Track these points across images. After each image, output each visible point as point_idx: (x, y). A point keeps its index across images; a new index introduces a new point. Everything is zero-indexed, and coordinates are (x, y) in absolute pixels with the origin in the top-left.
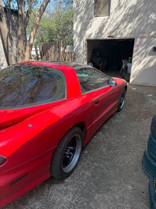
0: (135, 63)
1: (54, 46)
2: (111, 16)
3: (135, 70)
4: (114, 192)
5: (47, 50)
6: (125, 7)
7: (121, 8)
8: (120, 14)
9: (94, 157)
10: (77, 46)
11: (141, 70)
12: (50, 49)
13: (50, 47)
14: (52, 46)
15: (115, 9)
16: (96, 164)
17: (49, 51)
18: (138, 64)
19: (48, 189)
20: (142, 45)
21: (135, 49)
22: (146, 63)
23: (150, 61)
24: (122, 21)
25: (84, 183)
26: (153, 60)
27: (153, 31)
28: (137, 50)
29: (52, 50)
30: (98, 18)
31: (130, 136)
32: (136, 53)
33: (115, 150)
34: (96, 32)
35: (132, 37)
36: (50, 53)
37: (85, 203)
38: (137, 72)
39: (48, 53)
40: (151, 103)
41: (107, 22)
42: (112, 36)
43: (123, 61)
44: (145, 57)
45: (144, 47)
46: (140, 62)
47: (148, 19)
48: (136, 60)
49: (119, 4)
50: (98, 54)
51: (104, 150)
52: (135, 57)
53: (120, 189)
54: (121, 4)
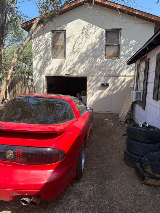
0: (89, 95)
1: (21, 81)
2: (67, 59)
3: (90, 101)
4: (116, 178)
5: (15, 84)
7: (75, 52)
8: (74, 58)
9: (91, 163)
10: (37, 81)
11: (94, 101)
12: (18, 84)
13: (18, 82)
14: (20, 81)
16: (95, 167)
17: (16, 86)
18: (91, 96)
19: (72, 187)
22: (97, 95)
23: (101, 93)
24: (77, 63)
25: (95, 179)
26: (103, 93)
27: (100, 72)
28: (90, 85)
29: (20, 85)
30: (55, 59)
31: (107, 147)
32: (89, 87)
33: (102, 157)
36: (17, 88)
37: (103, 187)
38: (92, 103)
39: (15, 87)
40: (110, 125)
42: (68, 74)
43: (77, 94)
44: (96, 91)
45: (94, 83)
46: (93, 94)
48: (90, 93)
50: (54, 89)
51: (95, 158)
52: (89, 91)
53: (118, 176)
54: (75, 50)
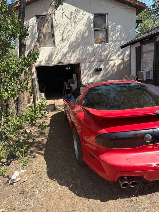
6: (68, 40)
7: (64, 40)
15: (60, 41)
20: (86, 69)
21: (82, 72)
32: (83, 75)
34: (45, 59)
35: (77, 62)
41: (55, 51)
42: (61, 63)
45: (88, 70)
47: (86, 50)
49: (63, 37)
